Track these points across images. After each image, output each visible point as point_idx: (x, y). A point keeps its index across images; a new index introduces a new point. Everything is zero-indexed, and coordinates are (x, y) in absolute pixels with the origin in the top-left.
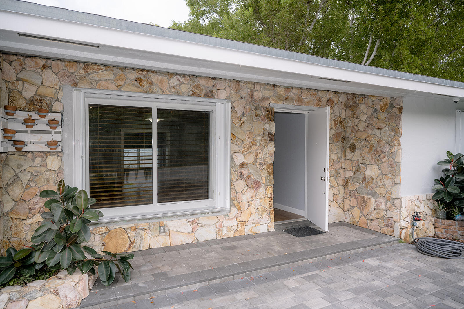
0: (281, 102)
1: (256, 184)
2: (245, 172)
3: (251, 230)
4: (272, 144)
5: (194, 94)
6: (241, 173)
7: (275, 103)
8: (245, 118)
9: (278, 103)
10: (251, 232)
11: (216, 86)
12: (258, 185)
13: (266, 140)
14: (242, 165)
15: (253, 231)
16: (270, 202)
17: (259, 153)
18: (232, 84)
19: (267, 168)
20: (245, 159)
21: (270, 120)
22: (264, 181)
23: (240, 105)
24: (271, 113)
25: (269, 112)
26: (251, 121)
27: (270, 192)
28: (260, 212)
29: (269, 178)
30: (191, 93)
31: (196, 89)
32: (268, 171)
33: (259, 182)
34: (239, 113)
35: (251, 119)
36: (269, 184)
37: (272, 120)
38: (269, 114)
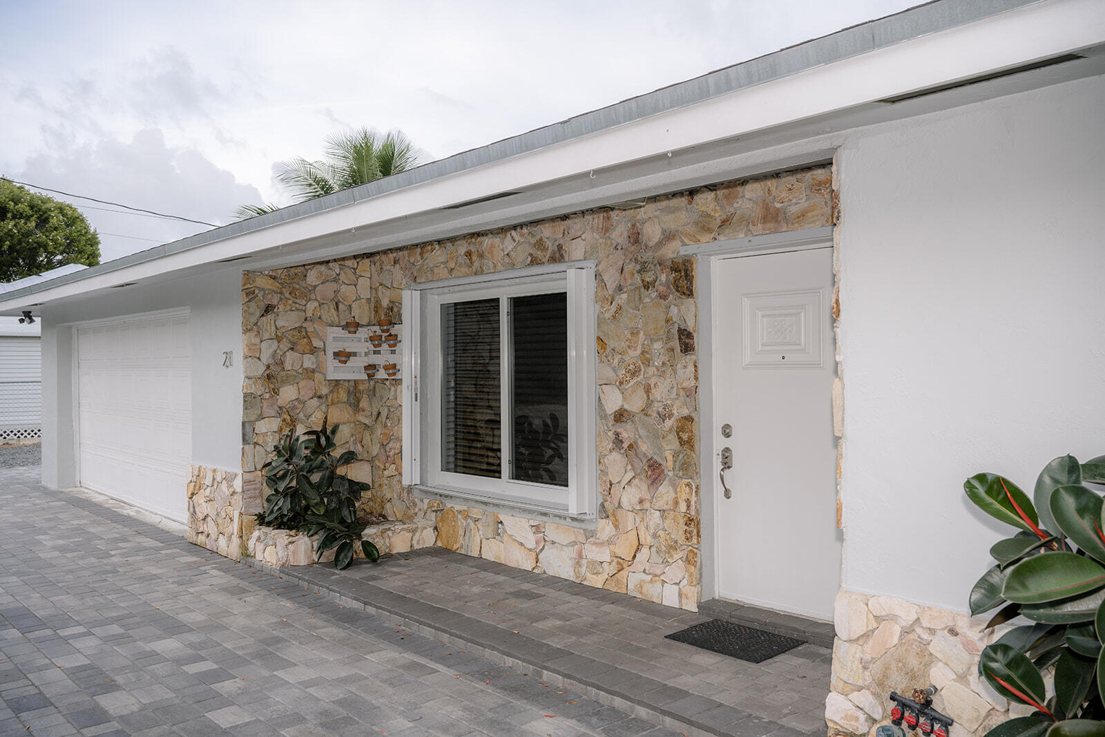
0: (708, 235)
1: (654, 469)
2: (627, 433)
3: (641, 587)
4: (686, 363)
5: (535, 262)
6: (617, 434)
7: (692, 243)
8: (624, 296)
9: (699, 241)
10: (641, 593)
11: (568, 233)
12: (657, 471)
13: (673, 350)
14: (620, 416)
15: (644, 590)
16: (686, 527)
17: (652, 385)
18: (596, 221)
19: (677, 428)
20: (624, 399)
21: (684, 294)
22: (670, 464)
23: (611, 266)
24: (686, 273)
25: (680, 271)
26: (637, 302)
27: (684, 496)
28: (664, 548)
29: (681, 456)
30: (530, 259)
31: (538, 249)
32: (680, 438)
33: (660, 464)
34: (611, 285)
35: (637, 296)
36: (683, 475)
37: (688, 293)
38: (679, 277)
